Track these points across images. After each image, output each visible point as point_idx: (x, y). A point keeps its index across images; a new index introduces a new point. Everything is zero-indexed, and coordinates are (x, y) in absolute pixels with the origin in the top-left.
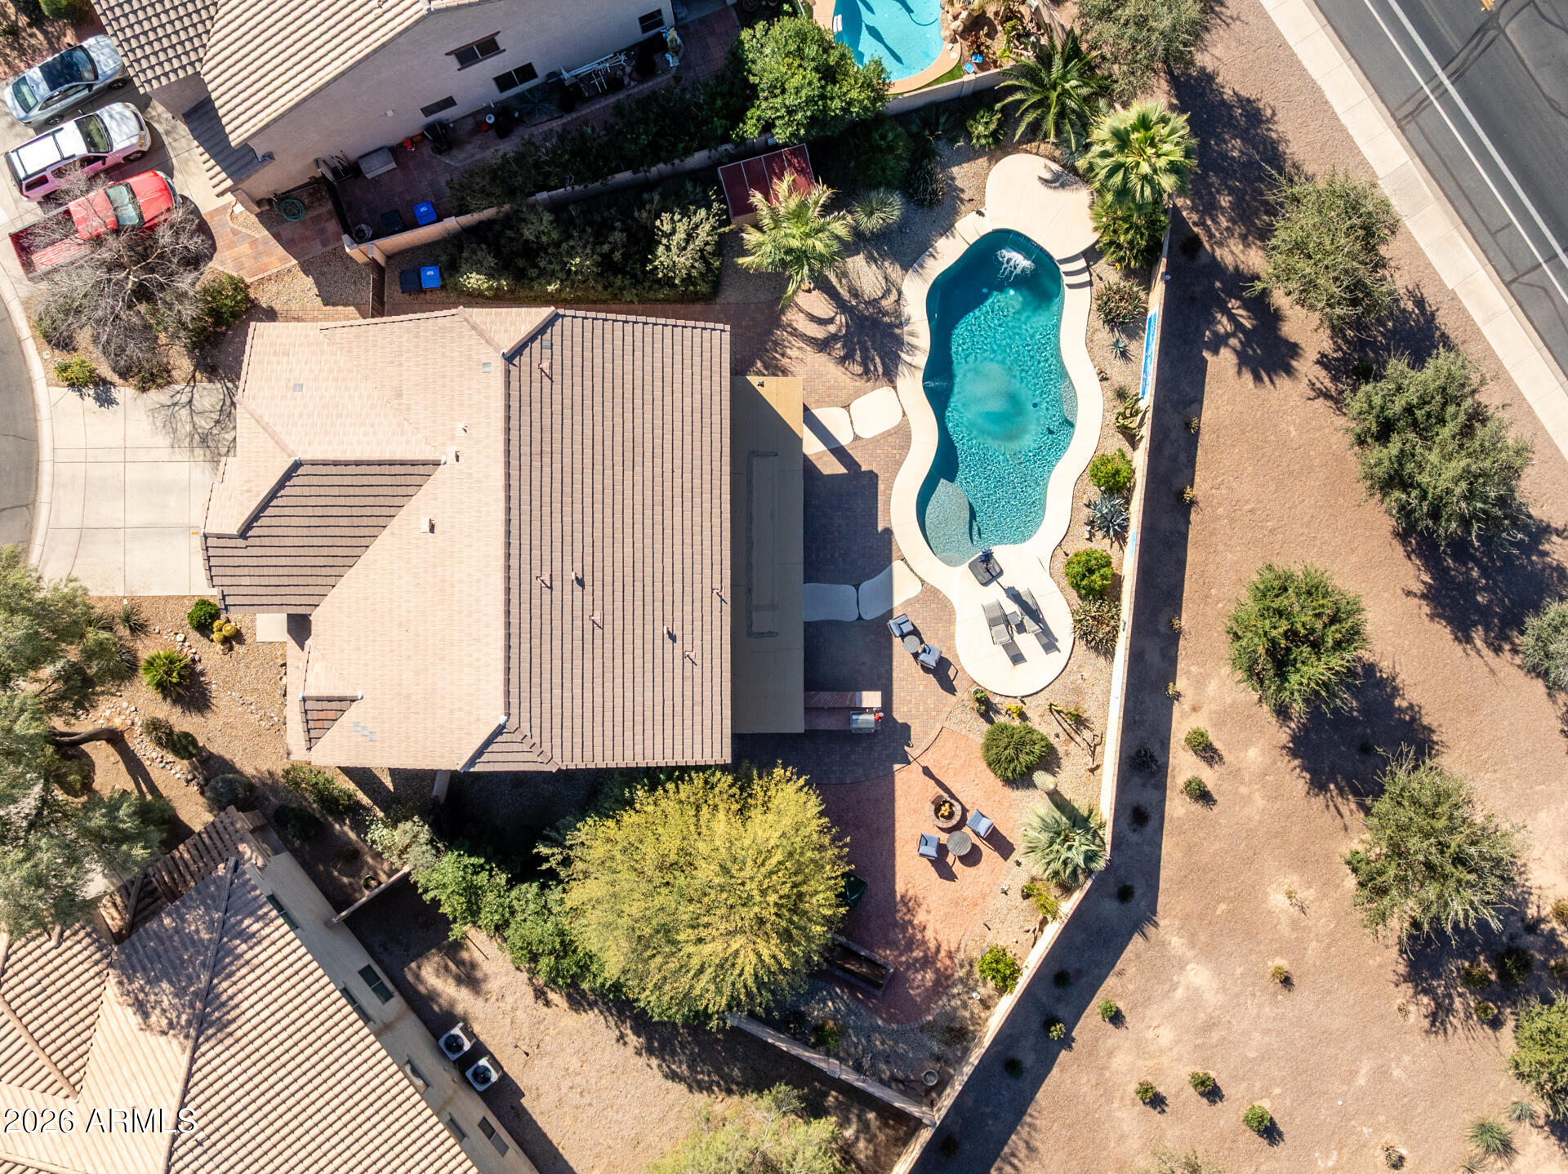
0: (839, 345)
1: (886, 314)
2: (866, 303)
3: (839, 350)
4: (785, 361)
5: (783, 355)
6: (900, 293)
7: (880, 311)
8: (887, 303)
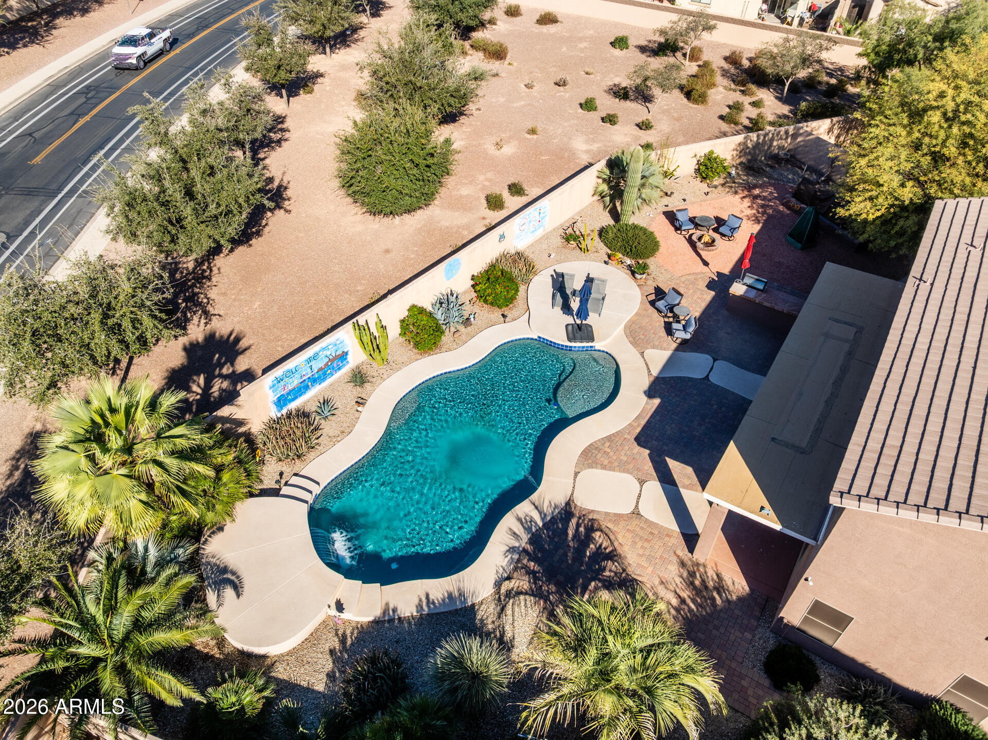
0: (607, 573)
1: (530, 572)
2: (546, 599)
3: (610, 569)
4: (685, 594)
5: (683, 601)
6: (498, 584)
7: (536, 579)
8: (522, 582)
